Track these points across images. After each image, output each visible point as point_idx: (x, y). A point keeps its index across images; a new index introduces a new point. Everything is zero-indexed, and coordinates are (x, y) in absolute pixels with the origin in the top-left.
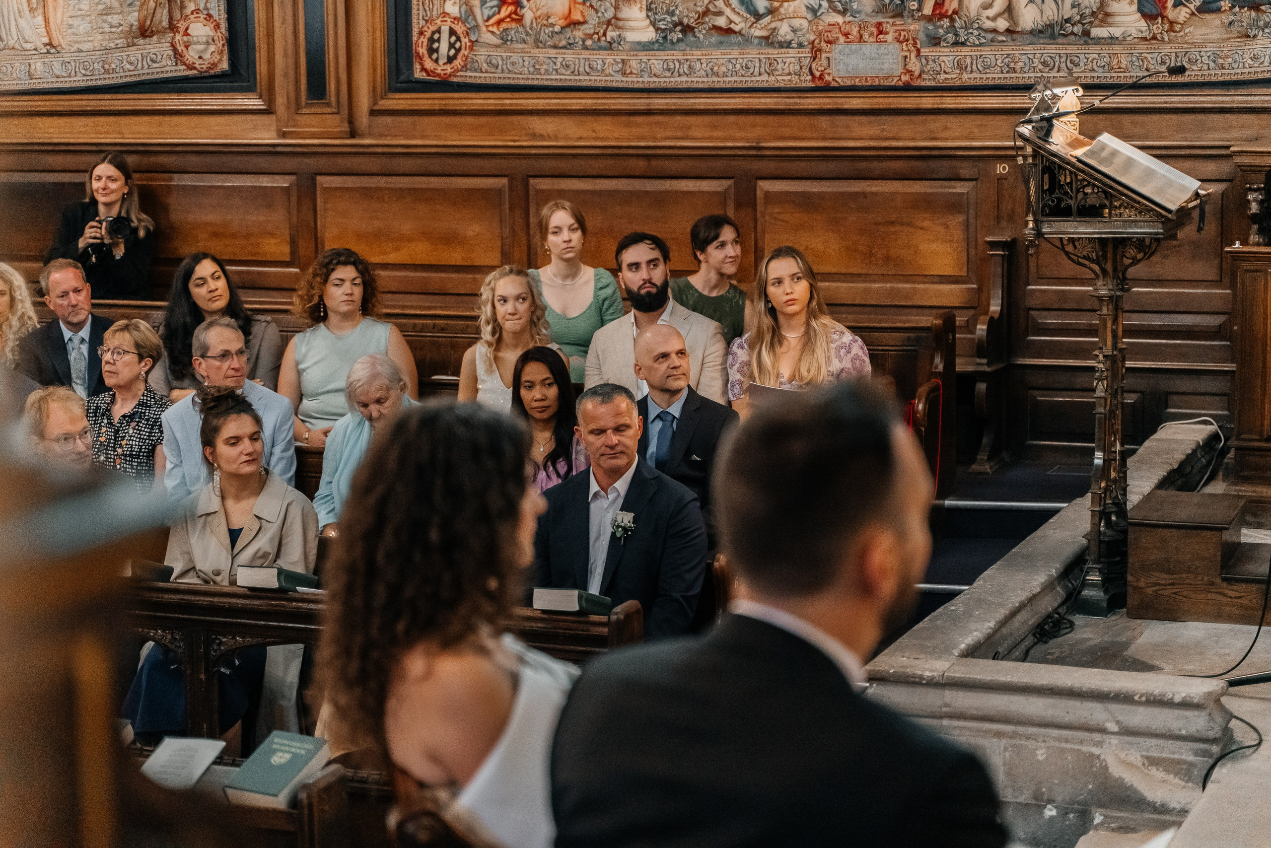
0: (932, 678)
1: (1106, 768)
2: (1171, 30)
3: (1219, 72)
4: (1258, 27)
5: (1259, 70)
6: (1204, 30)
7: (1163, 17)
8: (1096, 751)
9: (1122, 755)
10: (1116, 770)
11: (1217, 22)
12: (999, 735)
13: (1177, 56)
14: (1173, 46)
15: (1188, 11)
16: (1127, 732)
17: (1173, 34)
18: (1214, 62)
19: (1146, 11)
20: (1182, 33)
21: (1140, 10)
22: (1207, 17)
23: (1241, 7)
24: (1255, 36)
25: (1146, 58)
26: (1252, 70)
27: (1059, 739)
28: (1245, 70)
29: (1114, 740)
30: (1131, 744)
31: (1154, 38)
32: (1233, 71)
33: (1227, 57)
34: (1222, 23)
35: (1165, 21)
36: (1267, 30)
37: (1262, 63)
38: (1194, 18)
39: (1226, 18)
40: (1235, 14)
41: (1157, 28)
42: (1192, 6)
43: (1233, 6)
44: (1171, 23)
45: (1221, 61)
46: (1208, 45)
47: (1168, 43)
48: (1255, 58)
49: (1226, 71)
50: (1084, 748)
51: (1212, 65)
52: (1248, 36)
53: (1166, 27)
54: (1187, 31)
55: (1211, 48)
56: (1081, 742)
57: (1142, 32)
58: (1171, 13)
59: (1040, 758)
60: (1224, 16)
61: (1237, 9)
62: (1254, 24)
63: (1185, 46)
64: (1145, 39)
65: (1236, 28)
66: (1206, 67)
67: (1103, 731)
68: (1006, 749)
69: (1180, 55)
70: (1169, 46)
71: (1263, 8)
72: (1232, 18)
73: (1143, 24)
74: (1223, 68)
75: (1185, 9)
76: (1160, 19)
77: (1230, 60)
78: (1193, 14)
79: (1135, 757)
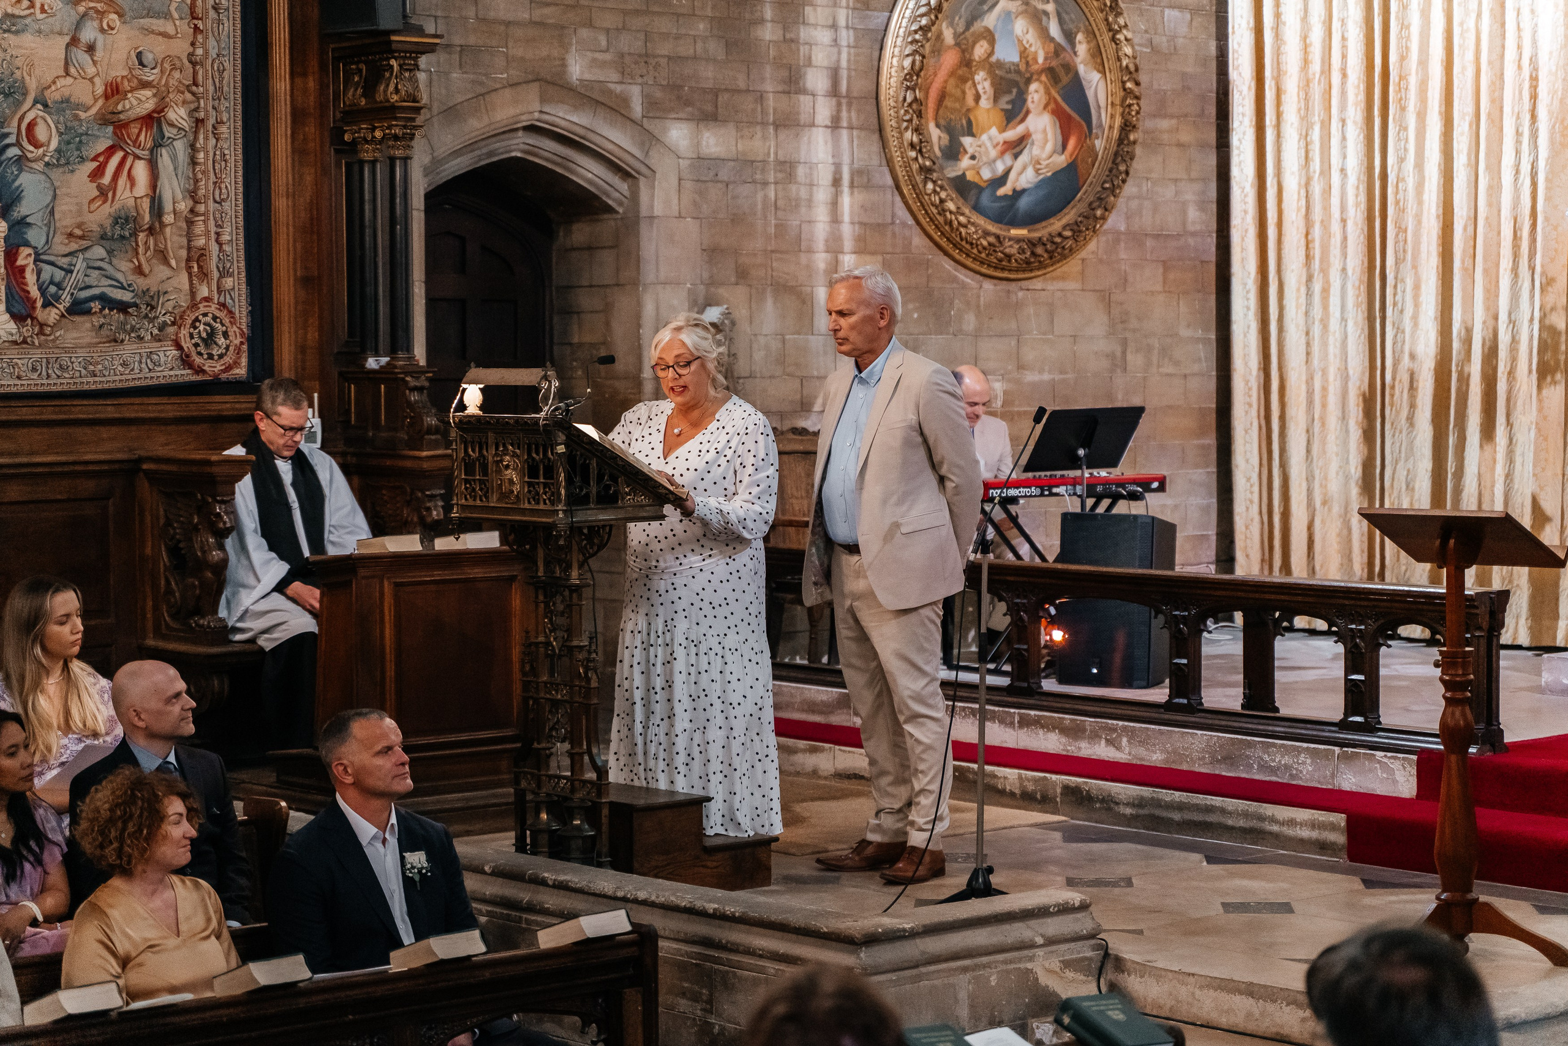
0: (912, 929)
1: (1037, 979)
2: (41, 332)
3: (91, 380)
4: (125, 331)
5: (129, 377)
6: (75, 335)
7: (33, 318)
8: (1029, 966)
9: (1047, 966)
10: (1045, 980)
11: (88, 325)
12: (965, 970)
13: (48, 363)
14: (43, 351)
15: (57, 311)
16: (1051, 942)
17: (43, 338)
18: (85, 369)
19: (15, 310)
20: (52, 337)
21: (8, 310)
22: (77, 319)
23: (111, 309)
24: (122, 341)
25: (17, 364)
26: (123, 377)
27: (1005, 962)
28: (117, 378)
29: (1040, 952)
30: (1052, 952)
31: (25, 342)
32: (103, 379)
33: (98, 363)
34: (93, 326)
35: (35, 322)
36: (133, 335)
37: (133, 370)
38: (64, 320)
39: (97, 320)
40: (105, 317)
41: (27, 331)
42: (61, 307)
43: (103, 309)
44: (42, 325)
45: (91, 368)
46: (78, 350)
47: (38, 348)
48: (124, 364)
49: (97, 379)
50: (1022, 966)
51: (84, 372)
52: (115, 341)
53: (36, 329)
54: (58, 334)
55: (82, 353)
56: (1020, 960)
57: (12, 335)
58: (40, 314)
59: (993, 984)
60: (94, 319)
61: (107, 311)
62: (122, 327)
63: (56, 351)
64: (15, 343)
65: (105, 332)
66: (77, 374)
67: (1032, 946)
68: (969, 982)
69: (51, 361)
70: (39, 351)
71: (130, 310)
72: (102, 320)
73: (12, 326)
74: (95, 376)
75: (55, 310)
76: (29, 321)
77: (100, 367)
78: (63, 316)
79: (1055, 964)
